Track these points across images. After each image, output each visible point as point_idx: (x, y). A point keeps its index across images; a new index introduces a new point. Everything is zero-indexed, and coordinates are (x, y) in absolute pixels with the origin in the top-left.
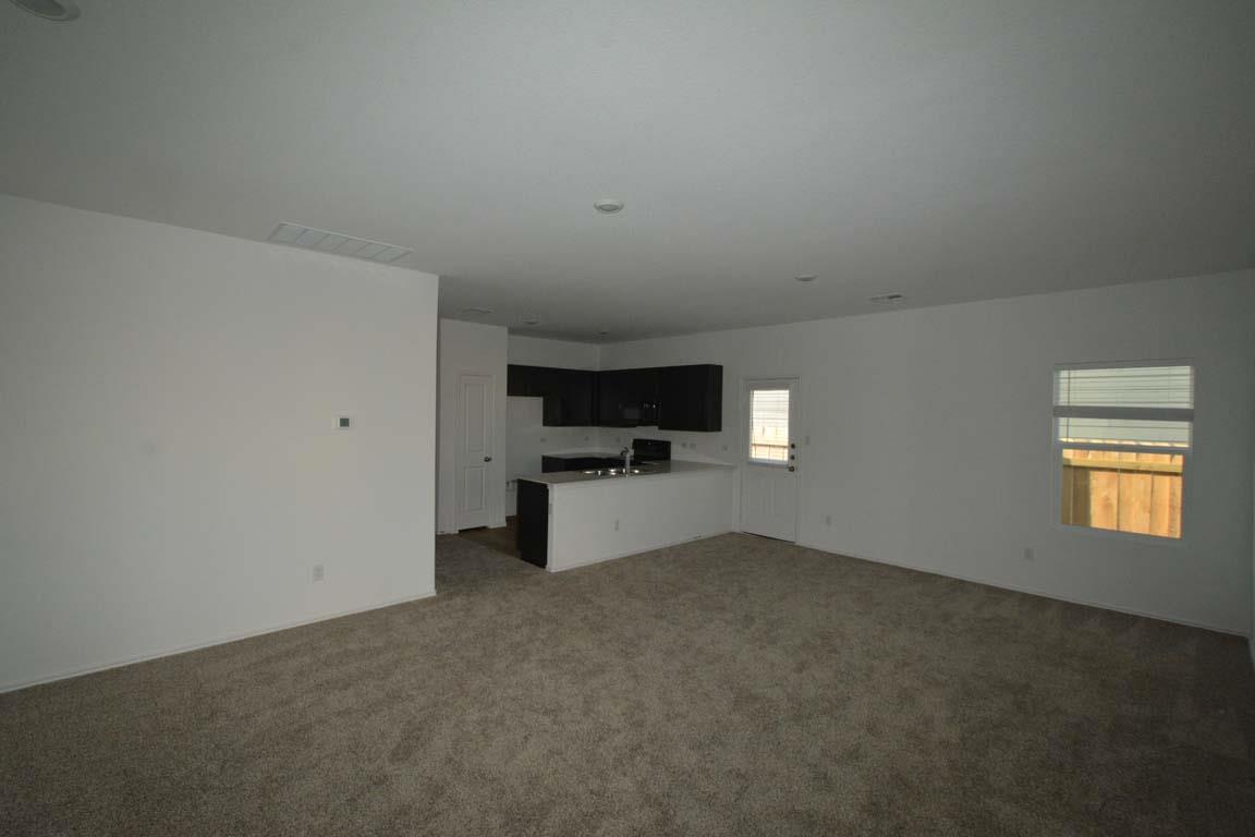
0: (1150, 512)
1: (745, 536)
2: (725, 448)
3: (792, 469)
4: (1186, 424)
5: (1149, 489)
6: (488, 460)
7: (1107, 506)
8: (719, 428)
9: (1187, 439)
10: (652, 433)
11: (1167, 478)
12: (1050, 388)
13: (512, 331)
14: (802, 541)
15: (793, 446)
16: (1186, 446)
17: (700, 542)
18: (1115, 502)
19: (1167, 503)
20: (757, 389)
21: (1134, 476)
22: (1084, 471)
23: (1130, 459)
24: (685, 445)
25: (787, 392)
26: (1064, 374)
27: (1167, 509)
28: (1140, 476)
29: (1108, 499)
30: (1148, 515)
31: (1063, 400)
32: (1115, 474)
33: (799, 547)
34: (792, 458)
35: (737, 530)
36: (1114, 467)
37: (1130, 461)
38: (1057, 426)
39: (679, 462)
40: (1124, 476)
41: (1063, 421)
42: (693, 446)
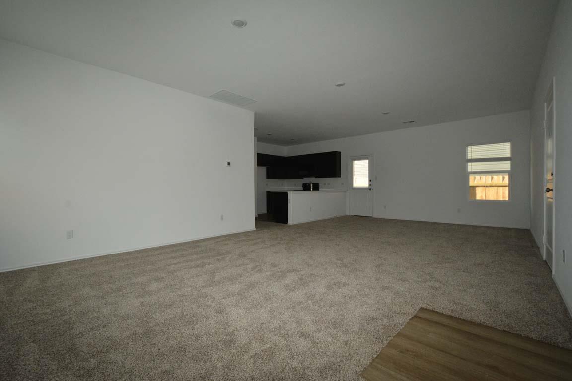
1: (351, 216)
2: (342, 184)
3: (370, 189)
4: (509, 162)
7: (482, 196)
8: (339, 176)
9: (510, 167)
10: (311, 180)
12: (465, 153)
14: (375, 216)
15: (370, 181)
16: (509, 170)
19: (502, 196)
20: (355, 160)
24: (326, 183)
25: (368, 160)
26: (469, 148)
28: (492, 188)
29: (482, 194)
31: (469, 157)
32: (484, 187)
34: (370, 185)
35: (349, 214)
38: (467, 166)
41: (469, 164)
42: (329, 184)
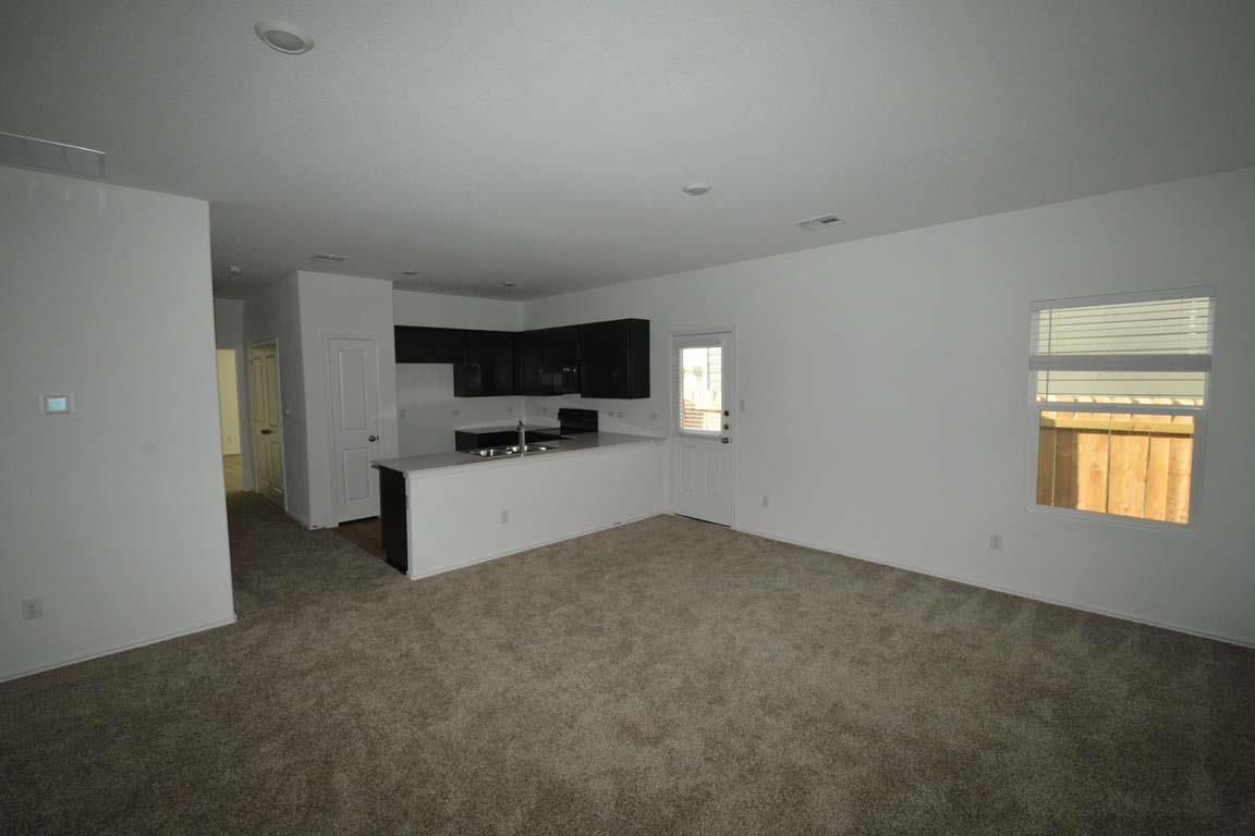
0: (1146, 482)
1: (676, 519)
2: (654, 417)
3: (725, 441)
4: (1202, 375)
5: (1145, 456)
6: (373, 439)
7: (1095, 474)
8: (647, 394)
9: (1202, 393)
10: (575, 402)
11: (1167, 440)
12: (1026, 332)
13: (397, 285)
14: (737, 526)
15: (726, 413)
16: (1200, 402)
17: (620, 530)
18: (1104, 469)
19: (1167, 470)
20: (688, 347)
21: (1127, 438)
22: (1070, 434)
23: (1123, 420)
24: (612, 413)
25: (720, 349)
26: (1044, 314)
27: (1166, 476)
28: (1135, 438)
29: (1096, 466)
30: (1143, 484)
31: (1043, 348)
32: (1104, 436)
33: (734, 531)
34: (726, 427)
35: (670, 512)
36: (1105, 428)
37: (1124, 420)
38: (1035, 380)
39: (606, 434)
40: (1116, 438)
41: (1042, 374)
42: (620, 415)
